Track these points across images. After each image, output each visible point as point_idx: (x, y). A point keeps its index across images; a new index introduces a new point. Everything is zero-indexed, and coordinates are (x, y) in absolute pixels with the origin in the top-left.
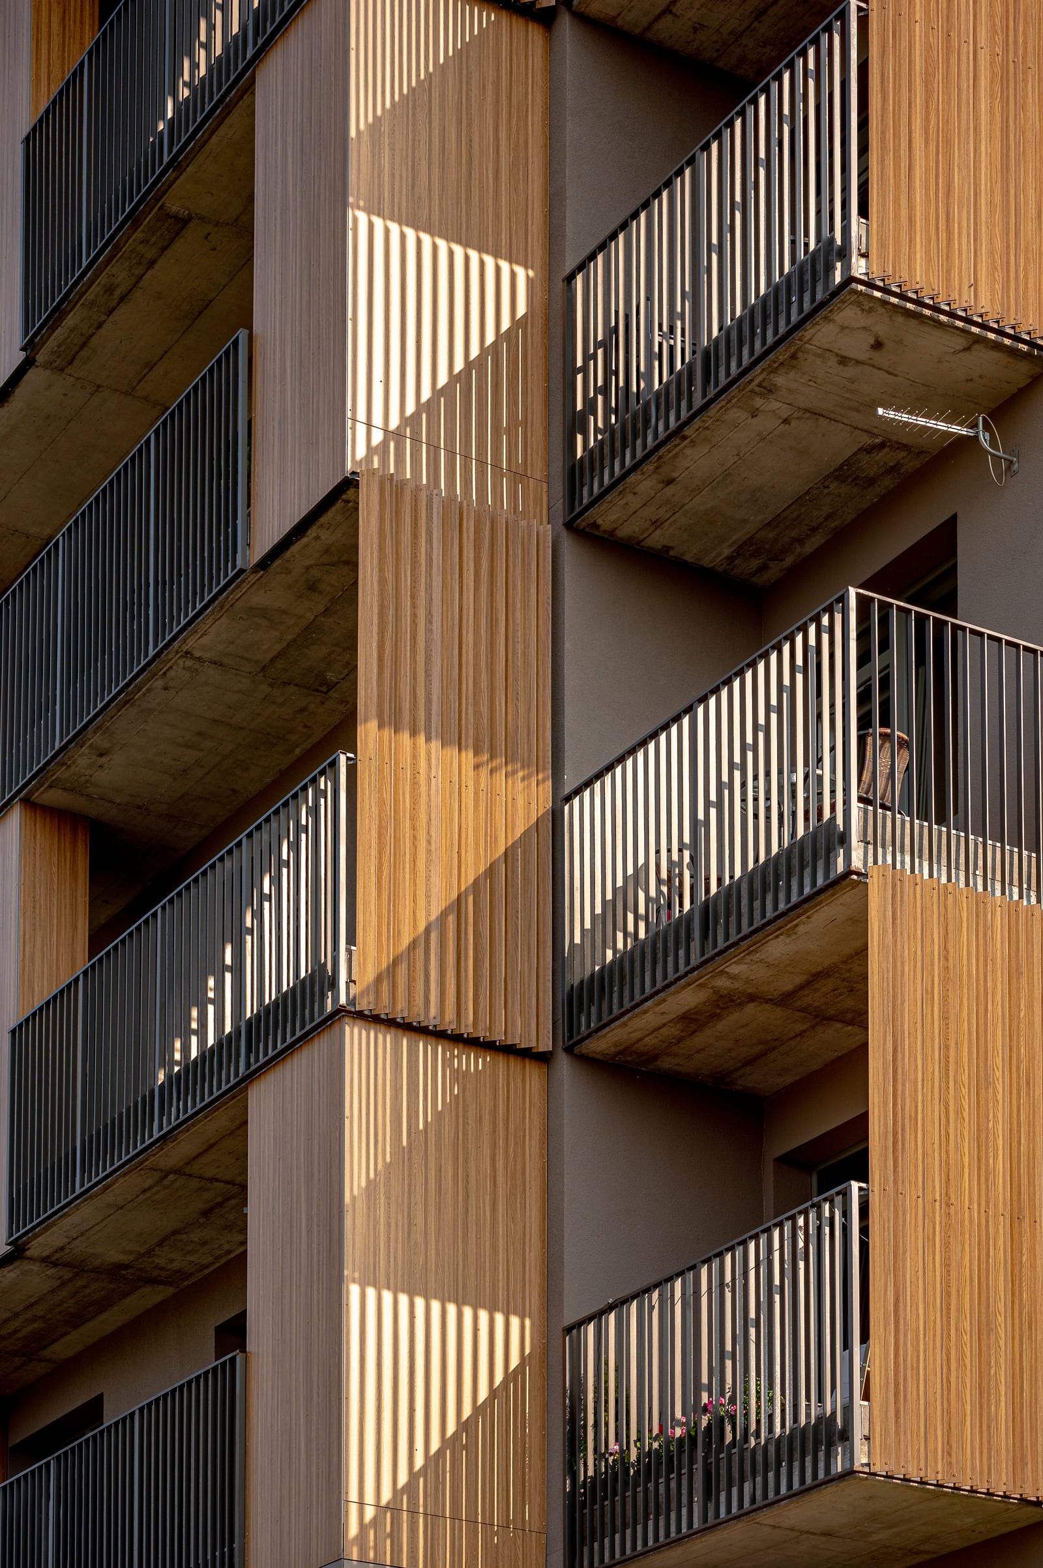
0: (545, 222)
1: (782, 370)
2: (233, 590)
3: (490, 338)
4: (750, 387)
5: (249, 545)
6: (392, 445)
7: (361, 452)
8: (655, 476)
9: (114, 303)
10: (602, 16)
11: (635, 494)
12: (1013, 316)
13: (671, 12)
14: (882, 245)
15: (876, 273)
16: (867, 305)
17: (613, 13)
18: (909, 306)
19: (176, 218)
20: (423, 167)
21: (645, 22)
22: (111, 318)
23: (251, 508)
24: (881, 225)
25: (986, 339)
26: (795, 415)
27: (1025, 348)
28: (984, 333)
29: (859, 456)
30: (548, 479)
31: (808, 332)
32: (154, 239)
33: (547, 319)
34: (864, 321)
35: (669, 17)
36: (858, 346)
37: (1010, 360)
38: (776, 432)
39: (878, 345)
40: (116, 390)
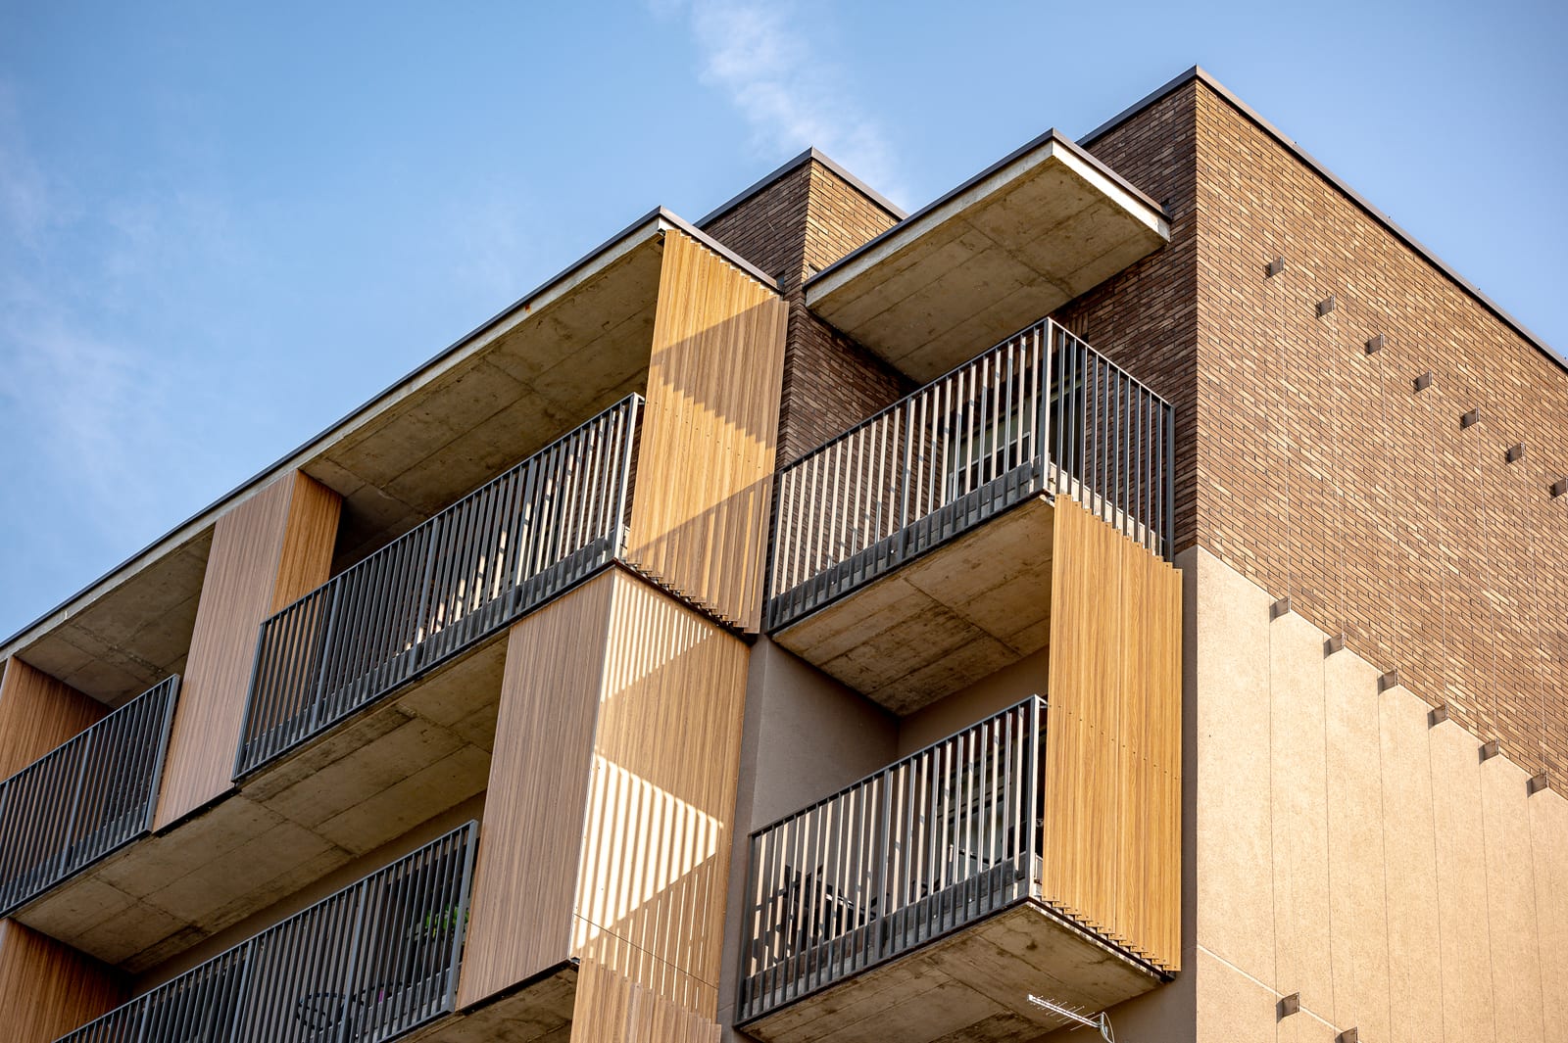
0: (734, 788)
1: (952, 950)
2: (433, 1025)
3: (687, 869)
4: (922, 957)
5: (456, 993)
6: (605, 941)
7: (581, 943)
8: (822, 1005)
9: (326, 763)
10: (793, 648)
11: (800, 1015)
12: (1142, 946)
13: (847, 656)
14: (1053, 878)
15: (1047, 897)
16: (1034, 918)
17: (804, 648)
18: (1066, 925)
19: (404, 715)
20: (650, 733)
21: (825, 659)
22: (318, 773)
23: (463, 963)
24: (1053, 862)
25: (1117, 959)
26: (951, 983)
27: (1144, 969)
28: (1117, 953)
29: (990, 1021)
30: (720, 987)
31: (979, 929)
32: (379, 725)
33: (730, 861)
34: (1028, 928)
35: (845, 659)
36: (1016, 945)
37: (1130, 975)
38: (930, 992)
39: (1033, 947)
40: (300, 825)
